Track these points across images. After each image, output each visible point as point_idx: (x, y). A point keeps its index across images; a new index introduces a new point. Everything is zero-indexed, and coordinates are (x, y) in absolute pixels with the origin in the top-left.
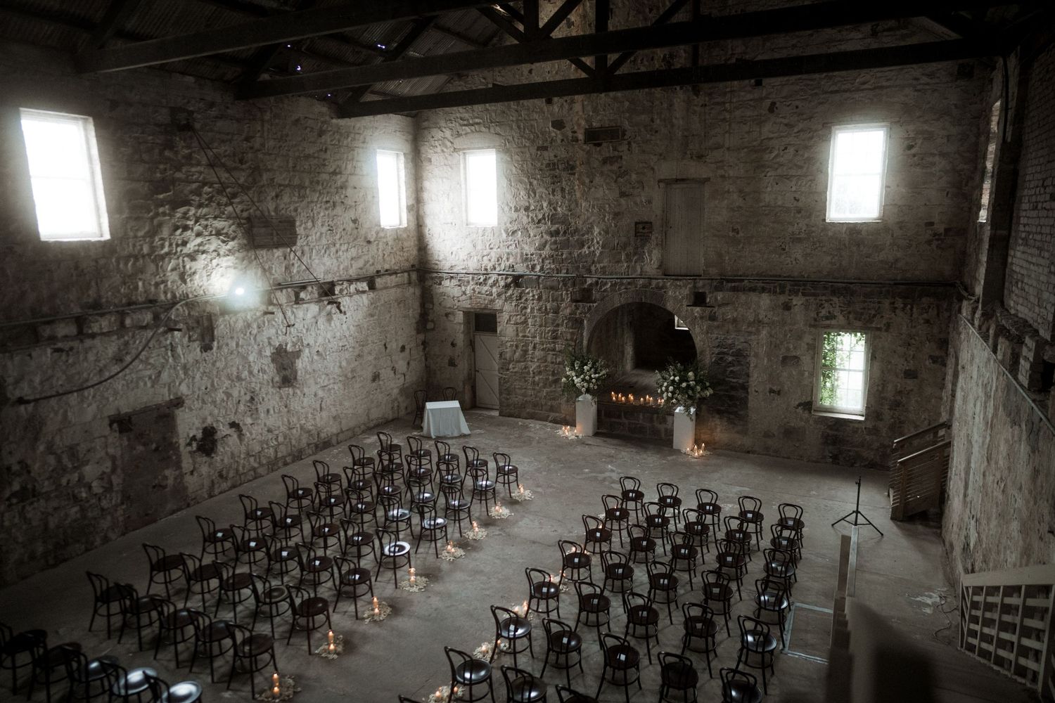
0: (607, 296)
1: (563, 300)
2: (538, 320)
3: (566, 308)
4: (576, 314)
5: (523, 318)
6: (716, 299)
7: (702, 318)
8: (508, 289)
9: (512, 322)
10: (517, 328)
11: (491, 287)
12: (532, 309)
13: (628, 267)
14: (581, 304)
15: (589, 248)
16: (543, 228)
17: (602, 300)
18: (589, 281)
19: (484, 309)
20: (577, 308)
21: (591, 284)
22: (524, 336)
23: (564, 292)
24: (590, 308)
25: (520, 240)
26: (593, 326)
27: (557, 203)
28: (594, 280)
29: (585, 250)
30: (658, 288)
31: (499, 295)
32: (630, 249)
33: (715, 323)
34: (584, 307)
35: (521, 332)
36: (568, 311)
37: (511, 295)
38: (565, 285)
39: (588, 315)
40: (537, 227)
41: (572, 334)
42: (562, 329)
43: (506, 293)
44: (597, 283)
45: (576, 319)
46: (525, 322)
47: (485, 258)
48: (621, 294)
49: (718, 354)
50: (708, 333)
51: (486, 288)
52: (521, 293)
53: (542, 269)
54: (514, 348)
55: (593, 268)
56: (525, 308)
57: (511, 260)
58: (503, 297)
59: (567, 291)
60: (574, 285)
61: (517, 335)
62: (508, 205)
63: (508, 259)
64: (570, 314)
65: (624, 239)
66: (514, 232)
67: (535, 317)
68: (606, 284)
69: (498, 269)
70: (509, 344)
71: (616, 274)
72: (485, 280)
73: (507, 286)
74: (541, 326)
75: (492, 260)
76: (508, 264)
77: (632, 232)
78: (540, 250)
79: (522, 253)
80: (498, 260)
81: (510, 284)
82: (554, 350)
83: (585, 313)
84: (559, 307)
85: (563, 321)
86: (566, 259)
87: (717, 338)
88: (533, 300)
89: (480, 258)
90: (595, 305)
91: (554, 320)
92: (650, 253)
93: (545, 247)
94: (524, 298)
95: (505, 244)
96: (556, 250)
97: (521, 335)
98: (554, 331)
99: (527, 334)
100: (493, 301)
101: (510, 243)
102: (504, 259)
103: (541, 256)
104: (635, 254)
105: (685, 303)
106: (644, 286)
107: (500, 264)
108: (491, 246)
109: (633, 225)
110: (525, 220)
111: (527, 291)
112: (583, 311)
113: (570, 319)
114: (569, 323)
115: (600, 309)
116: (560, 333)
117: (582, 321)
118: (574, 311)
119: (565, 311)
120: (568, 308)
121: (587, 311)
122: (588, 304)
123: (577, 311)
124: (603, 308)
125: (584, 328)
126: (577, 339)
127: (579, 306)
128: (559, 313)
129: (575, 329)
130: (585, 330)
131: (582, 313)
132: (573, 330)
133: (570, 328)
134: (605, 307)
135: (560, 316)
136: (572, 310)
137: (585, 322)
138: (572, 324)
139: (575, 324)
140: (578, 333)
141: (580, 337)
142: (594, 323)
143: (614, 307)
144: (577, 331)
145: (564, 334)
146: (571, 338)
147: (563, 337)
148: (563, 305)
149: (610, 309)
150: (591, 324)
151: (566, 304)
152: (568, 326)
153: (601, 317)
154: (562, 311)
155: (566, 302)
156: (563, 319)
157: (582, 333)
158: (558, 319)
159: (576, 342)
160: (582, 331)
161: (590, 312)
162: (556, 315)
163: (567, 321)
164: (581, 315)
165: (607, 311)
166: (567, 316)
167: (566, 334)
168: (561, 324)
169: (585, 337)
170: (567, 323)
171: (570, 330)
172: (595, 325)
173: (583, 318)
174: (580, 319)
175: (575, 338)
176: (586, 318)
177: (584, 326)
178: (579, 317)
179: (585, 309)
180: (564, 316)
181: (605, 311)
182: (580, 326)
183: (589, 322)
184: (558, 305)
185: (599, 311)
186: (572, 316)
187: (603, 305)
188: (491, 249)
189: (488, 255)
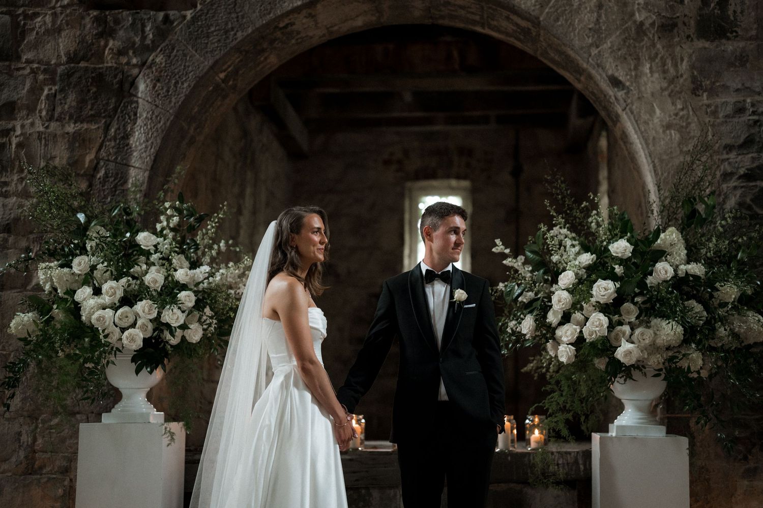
3: (57, 31)
4: (100, 57)
14: (124, 14)
20: (107, 32)
26: (176, 100)
33: (730, 47)
36: (65, 43)
39: (157, 60)
41: (78, 141)
45: (99, 78)
49: (749, 176)
50: (696, 89)
64: (73, 58)
83: (146, 49)
84: (17, 30)
85: (35, 91)
87: (740, 110)
90: (189, 14)
112: (134, 43)
113: (74, 79)
114: (65, 98)
115: (213, 29)
116: (20, 145)
117: (127, 86)
118: (93, 44)
119: (48, 46)
120: (63, 34)
121: (153, 41)
122: (161, 15)
123: (106, 45)
124: (227, 24)
125: (135, 114)
126: (98, 163)
127: (117, 22)
128: (19, 58)
129: (92, 119)
130: (139, 122)
131: (131, 53)
132: (85, 126)
133: (71, 117)
134: (234, 15)
135: (24, 68)
136: (83, 41)
137: (142, 87)
138: (82, 102)
139: (96, 98)
140: (105, 137)
141: (116, 153)
142: (186, 85)
143: (279, 13)
144: (101, 131)
145: (38, 149)
146: (74, 163)
147: (31, 159)
148: (39, 19)
149: (259, 23)
150: (168, 91)
151: (55, 15)
152: (59, 109)
153: (218, 57)
154: (35, 46)
155: (54, 8)
156: (35, 80)
157: (127, 136)
158: (12, 82)
159: (93, 176)
160: (124, 126)
161: (167, 42)
162: (7, 63)
163: (54, 88)
164: (124, 60)
165: (245, 34)
166: (58, 65)
167: (46, 145)
168: (24, 102)
169: (135, 154)
170: (58, 97)
171: (71, 128)
172: (186, 95)
173: (135, 71)
174: (120, 76)
175: (91, 161)
176: (150, 67)
177: (137, 102)
178: (116, 68)
179: (143, 31)
180: (43, 67)
181: (235, 34)
182: (115, 110)
183: (158, 84)
184: (18, 23)
185: (208, 37)
186: (83, 64)
187: (230, 13)
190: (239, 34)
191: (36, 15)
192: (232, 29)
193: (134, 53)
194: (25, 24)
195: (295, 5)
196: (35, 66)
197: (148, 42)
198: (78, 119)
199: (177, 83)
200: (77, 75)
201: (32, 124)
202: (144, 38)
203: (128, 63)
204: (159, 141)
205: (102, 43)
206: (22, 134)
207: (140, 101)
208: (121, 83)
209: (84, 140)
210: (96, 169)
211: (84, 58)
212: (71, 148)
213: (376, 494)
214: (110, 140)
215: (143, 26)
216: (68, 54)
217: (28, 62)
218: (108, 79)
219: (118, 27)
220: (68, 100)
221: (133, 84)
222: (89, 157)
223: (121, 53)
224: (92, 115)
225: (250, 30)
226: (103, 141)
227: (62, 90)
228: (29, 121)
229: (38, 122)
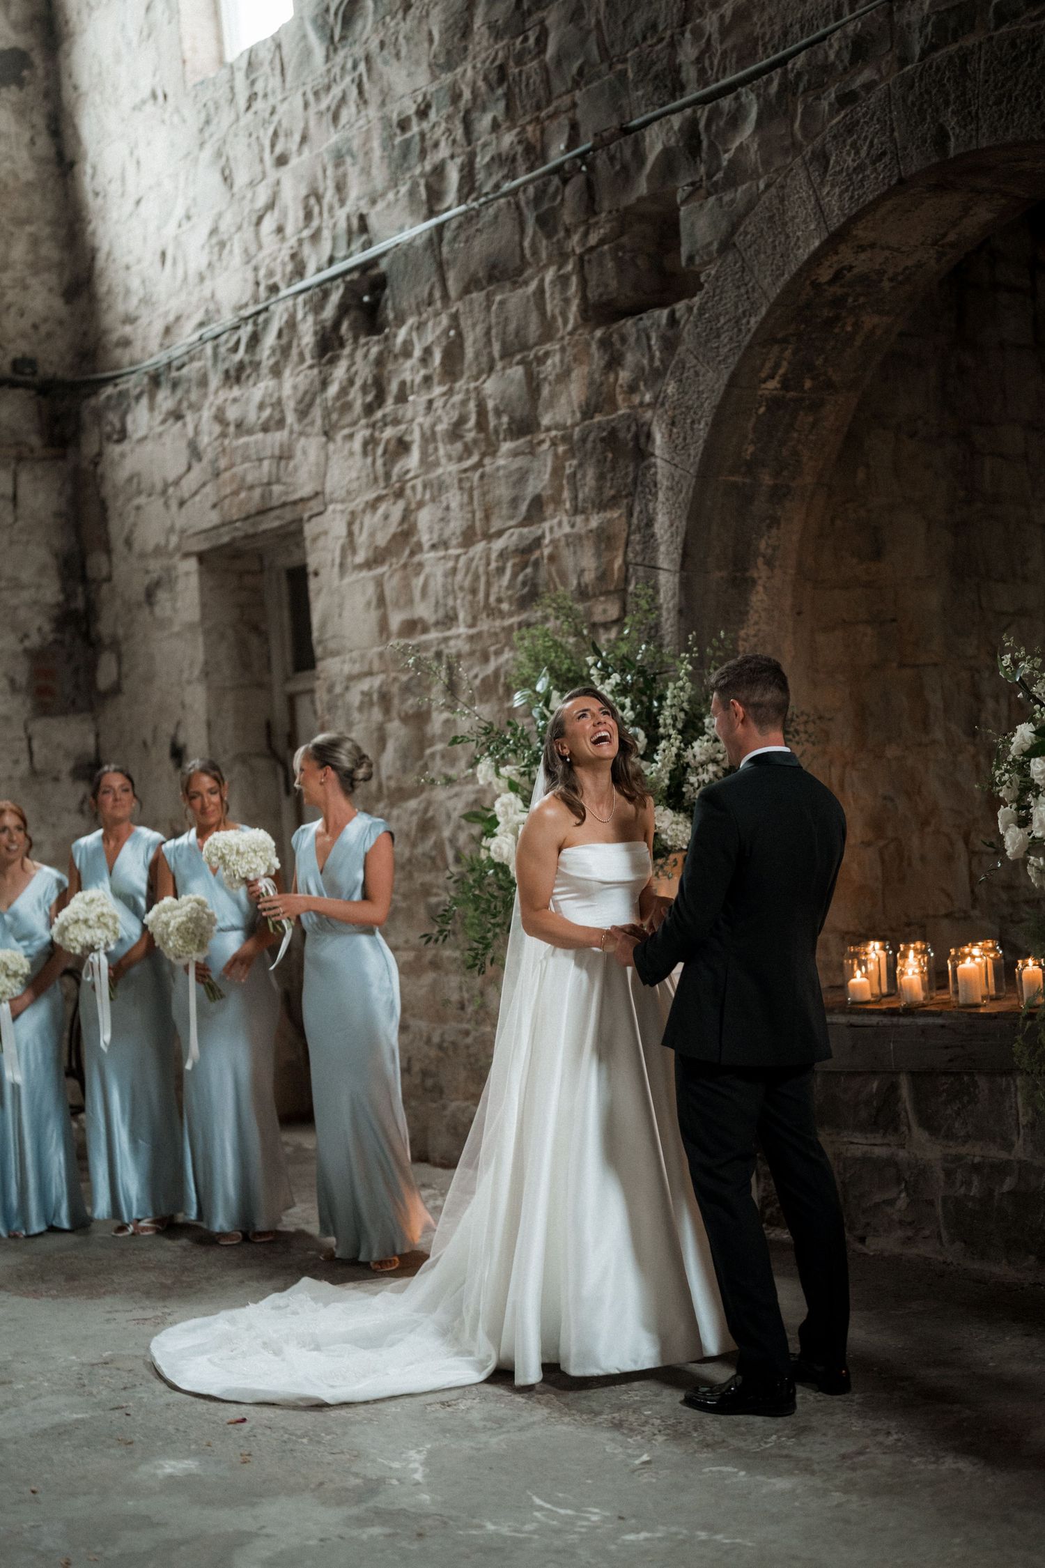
0: (751, 206)
1: (547, 331)
2: (454, 498)
4: (612, 401)
5: (397, 510)
8: (333, 361)
9: (360, 558)
10: (379, 583)
11: (276, 372)
12: (429, 440)
14: (629, 325)
17: (726, 245)
19: (262, 512)
20: (614, 362)
21: (668, 164)
22: (411, 627)
23: (550, 275)
24: (673, 338)
25: (374, 45)
26: (696, 450)
28: (676, 121)
31: (304, 408)
35: (396, 604)
36: (576, 391)
37: (344, 391)
38: (546, 222)
39: (668, 387)
41: (603, 539)
43: (325, 384)
44: (689, 142)
45: (614, 437)
46: (406, 533)
47: (268, 224)
48: (822, 158)
51: (258, 390)
52: (380, 362)
54: (377, 714)
56: (402, 446)
57: (355, 190)
58: (317, 413)
59: (563, 257)
60: (588, 204)
61: (383, 626)
63: (340, 188)
64: (588, 411)
66: (348, 12)
67: (441, 486)
68: (738, 116)
69: (311, 267)
70: (354, 698)
72: (253, 344)
74: (468, 538)
75: (290, 229)
76: (341, 214)
78: (449, 66)
79: (385, 120)
80: (308, 216)
81: (337, 324)
83: (657, 375)
84: (533, 385)
85: (557, 471)
86: (560, 59)
88: (427, 380)
89: (248, 232)
90: (696, 296)
91: (521, 477)
93: (466, 32)
94: (394, 387)
95: (323, 105)
96: (517, 20)
97: (396, 620)
98: (526, 551)
99: (423, 611)
101: (336, 91)
102: (329, 196)
103: (456, 97)
107: (316, 237)
108: (279, 149)
111: (402, 334)
112: (643, 369)
113: (589, 445)
114: (584, 476)
115: (722, 321)
116: (552, 558)
117: (643, 440)
118: (602, 384)
119: (563, 400)
120: (574, 375)
121: (662, 361)
122: (665, 312)
123: (616, 379)
124: (737, 307)
125: (655, 485)
126: (627, 570)
127: (623, 340)
128: (539, 425)
129: (613, 502)
130: (661, 496)
131: (642, 384)
132: (608, 515)
133: (593, 506)
134: (743, 290)
135: (543, 441)
136: (592, 383)
137: (658, 438)
138: (601, 477)
139: (613, 469)
140: (630, 526)
141: (643, 550)
142: (702, 426)
143: (794, 268)
144: (624, 519)
145: (568, 560)
146: (603, 576)
147: (563, 577)
148: (549, 362)
149: (774, 293)
150: (685, 439)
151: (563, 349)
152: (581, 496)
153: (732, 368)
154: (551, 404)
155: (562, 338)
156: (556, 455)
157: (650, 523)
158: (536, 465)
159: (625, 590)
160: (646, 505)
161: (676, 358)
162: (529, 438)
163: (575, 462)
164: (636, 399)
165: (759, 318)
166: (574, 425)
167: (575, 553)
168: (549, 492)
169: (662, 548)
170: (579, 476)
171: (594, 522)
172: (705, 441)
173: (649, 414)
174: (633, 428)
175: (620, 568)
176: (663, 404)
177: (655, 465)
178: (629, 416)
179: (650, 347)
180: (560, 433)
181: (748, 322)
182: (635, 479)
183: (675, 430)
184: (532, 374)
185: (718, 336)
186: (598, 418)
187: (738, 287)
188: (282, 161)
189: (270, 206)
190: (753, 320)
191: (547, 354)
192: (744, 312)
193: (645, 384)
194: (539, 373)
195: (812, 248)
196: (553, 433)
197: (657, 363)
198: (602, 506)
199: (693, 422)
200: (591, 438)
201: (560, 524)
202: (652, 359)
203: (641, 404)
204: (684, 523)
205: (611, 379)
206: (552, 541)
207: (659, 462)
208: (636, 437)
209: (609, 538)
210: (626, 580)
211: (598, 409)
212: (598, 555)
213: (982, 1082)
214: (634, 533)
215: (649, 339)
216: (580, 407)
217: (548, 429)
218: (622, 435)
219: (624, 348)
220: (588, 479)
221: (649, 436)
222: (618, 563)
223: (632, 389)
224: (614, 497)
225: (764, 311)
226: (629, 535)
227: (580, 465)
228: (556, 521)
229: (565, 519)
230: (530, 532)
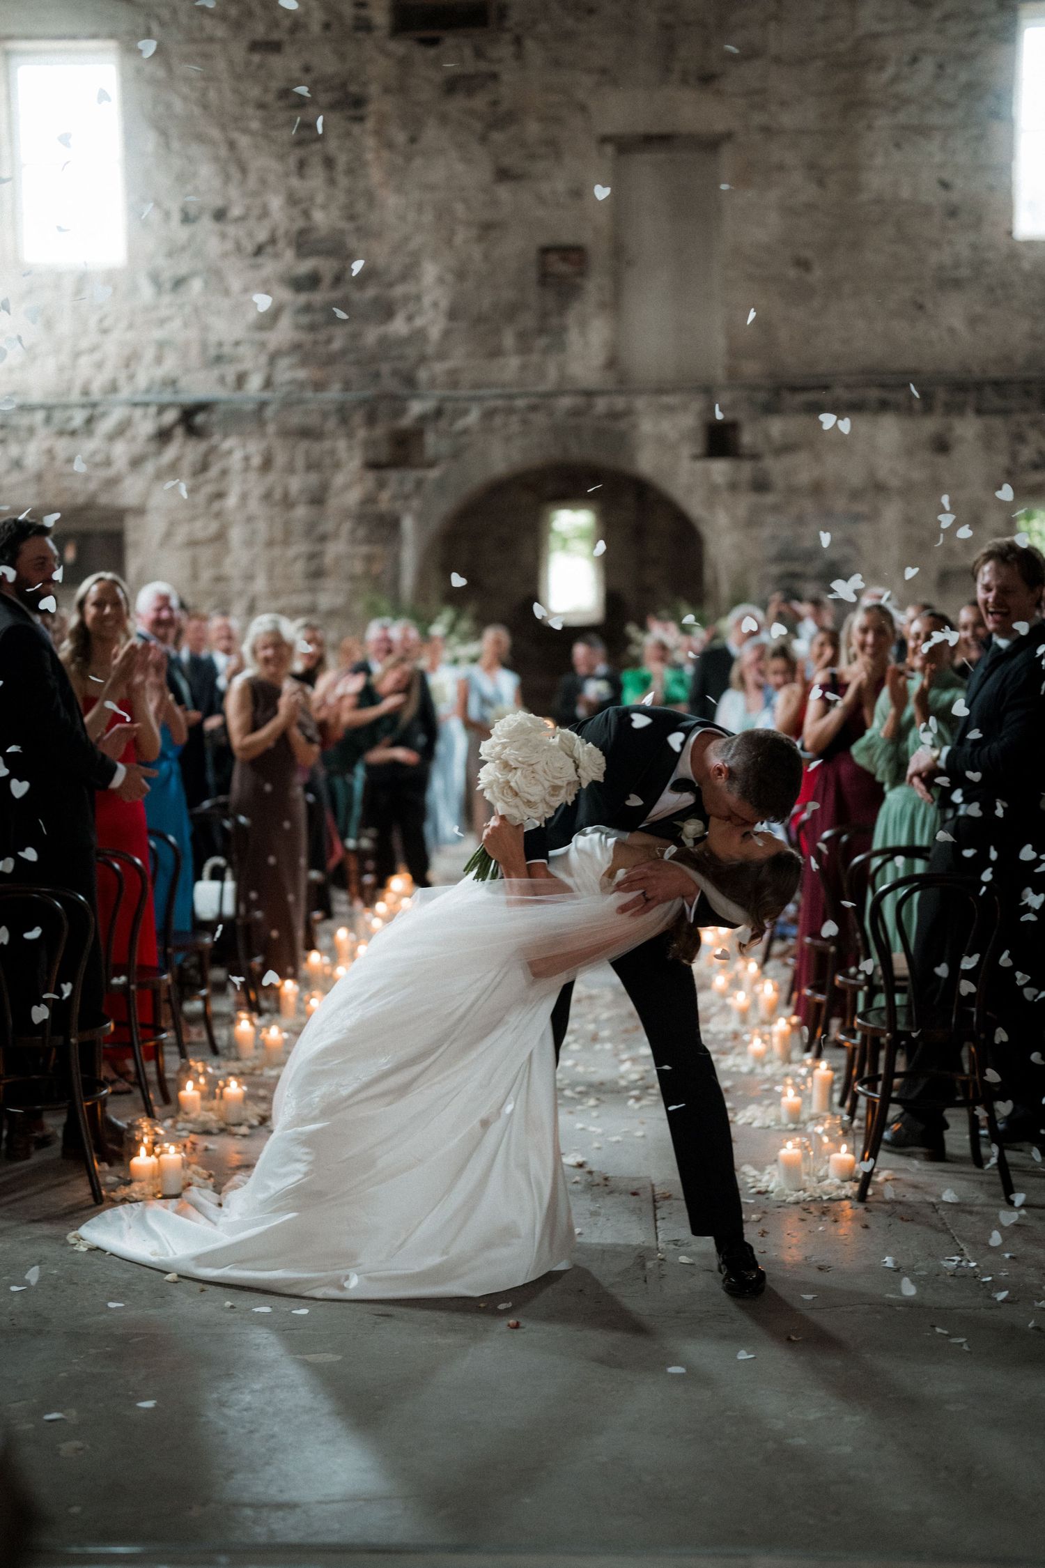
0: (470, 445)
1: (337, 466)
2: (262, 526)
3: (347, 487)
4: (378, 503)
5: (215, 524)
6: (767, 437)
7: (733, 487)
8: (165, 445)
9: (178, 541)
10: (194, 556)
11: (110, 439)
12: (244, 497)
13: (524, 367)
14: (392, 472)
15: (410, 318)
16: (270, 267)
17: (455, 457)
18: (417, 408)
19: (86, 507)
20: (381, 485)
21: (423, 418)
23: (342, 443)
24: (419, 484)
25: (200, 302)
26: (430, 532)
27: (311, 199)
28: (430, 404)
29: (399, 326)
30: (614, 415)
31: (136, 463)
32: (528, 320)
33: (769, 499)
34: (401, 483)
35: (208, 567)
36: (355, 494)
37: (174, 461)
39: (416, 503)
40: (256, 267)
42: (335, 550)
43: (157, 454)
44: (439, 413)
45: (379, 517)
46: (220, 537)
47: (84, 361)
48: (509, 438)
50: (750, 524)
51: (90, 445)
52: (207, 453)
53: (268, 384)
55: (423, 375)
56: (220, 495)
57: (169, 363)
58: (149, 467)
59: (352, 437)
60: (371, 420)
61: (195, 577)
62: (158, 204)
63: (159, 360)
64: (361, 504)
65: (508, 295)
66: (179, 283)
67: (250, 519)
68: (465, 412)
69: (128, 389)
71: (489, 385)
72: (90, 421)
73: (163, 436)
74: (270, 544)
75: (108, 364)
76: (159, 373)
77: (533, 274)
78: (261, 330)
79: (204, 341)
80: (127, 364)
81: (172, 428)
82: (311, 610)
83: (407, 497)
84: (325, 486)
85: (339, 525)
86: (341, 352)
87: (775, 537)
88: (245, 469)
89: (65, 359)
90: (434, 472)
91: (313, 524)
92: (583, 325)
93: (277, 320)
94: (218, 468)
95: (151, 315)
96: (312, 328)
97: (206, 574)
98: (312, 557)
100: (112, 482)
101: (166, 313)
102: (147, 359)
103: (264, 346)
104: (541, 331)
105: (686, 450)
106: (575, 413)
107: (133, 375)
108: (106, 324)
109: (533, 255)
110: (214, 246)
111: (227, 445)
112: (399, 493)
113: (363, 518)
114: (360, 530)
115: (449, 485)
117: (397, 523)
118: (374, 494)
119: (346, 496)
120: (355, 487)
121: (412, 492)
122: (417, 473)
123: (382, 494)
124: (458, 481)
125: (403, 540)
126: (382, 572)
127: (388, 479)
128: (327, 503)
129: (376, 543)
130: (406, 546)
131: (398, 499)
132: (373, 548)
133: (364, 543)
135: (331, 511)
136: (367, 491)
137: (406, 523)
138: (370, 531)
139: (377, 529)
140: (385, 554)
141: (393, 566)
143: (490, 474)
144: (381, 551)
145: (346, 563)
146: (366, 573)
148: (338, 479)
151: (347, 477)
152: (355, 538)
154: (336, 496)
155: (347, 470)
157: (399, 556)
158: (323, 519)
160: (397, 548)
162: (319, 507)
163: (353, 522)
164: (394, 505)
166: (354, 507)
167: (349, 561)
168: (334, 532)
169: (405, 569)
171: (364, 550)
173: (402, 512)
174: (392, 516)
175: (377, 571)
176: (411, 509)
177: (404, 532)
178: (389, 511)
179: (405, 485)
181: (465, 488)
182: (390, 536)
183: (418, 520)
184: (324, 480)
186: (369, 507)
188: (105, 331)
189: (93, 350)
190: (468, 489)
191: (335, 475)
192: (462, 483)
193: (400, 500)
194: (329, 481)
197: (409, 492)
198: (370, 544)
200: (365, 515)
201: (339, 546)
202: (405, 490)
203: (396, 507)
205: (379, 493)
207: (406, 532)
208: (393, 521)
209: (372, 558)
211: (369, 503)
212: (365, 564)
215: (402, 481)
216: (357, 501)
217: (332, 507)
218: (382, 517)
219: (389, 482)
221: (401, 521)
222: (376, 569)
223: (392, 499)
224: (376, 541)
226: (384, 558)
228: (336, 545)
229: (343, 545)
230: (318, 548)
